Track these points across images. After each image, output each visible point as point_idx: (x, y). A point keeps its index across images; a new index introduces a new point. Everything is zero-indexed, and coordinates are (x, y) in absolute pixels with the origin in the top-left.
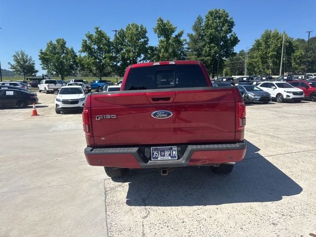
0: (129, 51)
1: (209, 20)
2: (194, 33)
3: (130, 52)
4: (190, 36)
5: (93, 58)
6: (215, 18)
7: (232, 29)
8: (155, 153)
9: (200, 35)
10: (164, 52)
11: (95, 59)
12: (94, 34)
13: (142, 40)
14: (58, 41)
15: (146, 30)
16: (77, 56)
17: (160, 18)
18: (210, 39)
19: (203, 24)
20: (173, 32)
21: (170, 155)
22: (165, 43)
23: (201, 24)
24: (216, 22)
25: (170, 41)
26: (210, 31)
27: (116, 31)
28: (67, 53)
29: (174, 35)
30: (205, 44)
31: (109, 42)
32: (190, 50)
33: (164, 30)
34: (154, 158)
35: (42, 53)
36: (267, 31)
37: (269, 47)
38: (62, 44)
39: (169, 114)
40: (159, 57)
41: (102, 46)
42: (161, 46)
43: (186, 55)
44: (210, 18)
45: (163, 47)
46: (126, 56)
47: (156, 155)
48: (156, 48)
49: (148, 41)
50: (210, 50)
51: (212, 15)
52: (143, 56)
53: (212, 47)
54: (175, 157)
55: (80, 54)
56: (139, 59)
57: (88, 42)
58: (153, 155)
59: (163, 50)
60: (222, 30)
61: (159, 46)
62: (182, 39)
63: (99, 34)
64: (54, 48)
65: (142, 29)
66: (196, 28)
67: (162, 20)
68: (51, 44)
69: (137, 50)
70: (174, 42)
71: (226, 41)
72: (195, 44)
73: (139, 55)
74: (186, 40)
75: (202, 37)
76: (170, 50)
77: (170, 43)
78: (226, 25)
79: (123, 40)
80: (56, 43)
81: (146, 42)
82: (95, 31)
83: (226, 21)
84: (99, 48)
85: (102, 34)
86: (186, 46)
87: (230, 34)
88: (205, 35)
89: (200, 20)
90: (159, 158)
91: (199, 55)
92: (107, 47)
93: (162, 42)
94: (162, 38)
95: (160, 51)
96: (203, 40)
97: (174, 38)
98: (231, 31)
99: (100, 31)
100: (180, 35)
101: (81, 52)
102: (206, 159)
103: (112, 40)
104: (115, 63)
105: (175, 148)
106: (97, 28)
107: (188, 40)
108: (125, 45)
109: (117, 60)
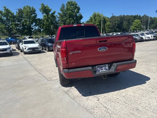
1: (68, 6)
2: (61, 13)
3: (27, 21)
4: (59, 14)
5: (4, 25)
6: (71, 6)
7: (79, 11)
8: (98, 69)
9: (64, 13)
10: (46, 22)
11: (5, 25)
12: (4, 11)
13: (33, 15)
15: (35, 9)
17: (43, 4)
18: (69, 16)
19: (65, 8)
20: (50, 11)
21: (105, 69)
22: (47, 17)
23: (64, 8)
24: (72, 7)
25: (49, 16)
26: (69, 12)
27: (19, 9)
29: (50, 13)
30: (67, 19)
32: (60, 21)
33: (45, 10)
34: (98, 71)
36: (94, 13)
37: (96, 21)
39: (106, 49)
40: (44, 24)
41: (9, 18)
42: (44, 19)
43: (58, 24)
44: (69, 5)
45: (45, 19)
46: (25, 23)
47: (99, 69)
48: (41, 19)
49: (36, 15)
50: (70, 21)
51: (69, 4)
53: (71, 20)
54: (107, 70)
58: (97, 70)
59: (45, 21)
60: (75, 12)
61: (43, 18)
62: (55, 15)
63: (7, 11)
65: (33, 9)
66: (62, 10)
67: (43, 5)
69: (31, 20)
70: (51, 16)
71: (77, 17)
72: (62, 18)
73: (32, 23)
74: (57, 16)
75: (65, 15)
76: (50, 21)
77: (49, 17)
78: (76, 9)
79: (22, 15)
82: (4, 9)
83: (76, 7)
84: (7, 19)
85: (9, 11)
86: (58, 19)
87: (79, 14)
88: (67, 13)
89: (63, 6)
90: (100, 71)
91: (65, 24)
92: (12, 19)
93: (45, 16)
94: (45, 14)
95: (44, 21)
96: (66, 16)
97: (51, 14)
98: (79, 12)
100: (54, 13)
102: (122, 69)
103: (14, 15)
104: (18, 28)
105: (107, 65)
106: (5, 7)
107: (58, 16)
108: (23, 17)
109: (19, 26)
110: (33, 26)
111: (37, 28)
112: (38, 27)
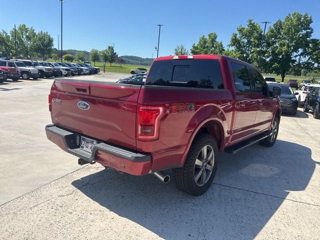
0: (282, 45)
3: (284, 45)
5: (240, 52)
12: (246, 27)
13: (304, 32)
14: (210, 36)
16: (224, 50)
27: (266, 23)
28: (216, 48)
31: (260, 35)
34: (81, 147)
35: (194, 47)
38: (213, 39)
39: (87, 106)
41: (252, 40)
46: (278, 50)
49: (311, 33)
52: (301, 51)
55: (228, 48)
56: (295, 54)
57: (238, 36)
58: (82, 144)
63: (251, 27)
64: (205, 42)
65: (305, 18)
68: (203, 39)
69: (293, 44)
73: (296, 50)
79: (279, 33)
80: (208, 38)
81: (308, 35)
82: (248, 23)
84: (249, 42)
85: (254, 26)
90: (84, 148)
92: (256, 41)
99: (253, 24)
101: (229, 46)
103: (263, 34)
104: (264, 58)
105: (95, 142)
106: (250, 21)
108: (279, 38)
109: (266, 55)
110: (296, 56)
111: (304, 59)
112: (307, 58)
